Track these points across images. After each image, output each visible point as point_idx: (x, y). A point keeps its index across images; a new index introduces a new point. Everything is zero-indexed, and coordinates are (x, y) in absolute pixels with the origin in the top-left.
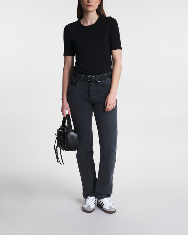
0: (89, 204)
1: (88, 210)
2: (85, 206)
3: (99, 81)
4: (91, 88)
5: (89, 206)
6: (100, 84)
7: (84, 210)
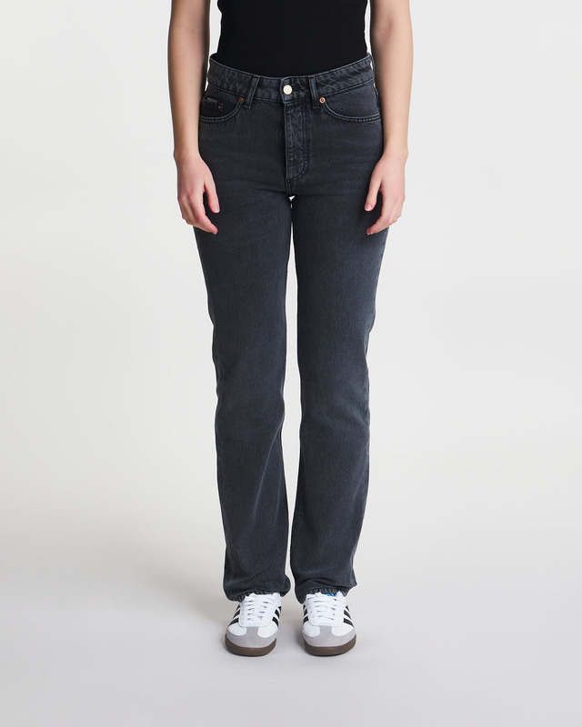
0: (254, 622)
1: (250, 645)
2: (237, 630)
3: (323, 100)
4: (290, 128)
5: (253, 631)
6: (325, 113)
7: (233, 647)
